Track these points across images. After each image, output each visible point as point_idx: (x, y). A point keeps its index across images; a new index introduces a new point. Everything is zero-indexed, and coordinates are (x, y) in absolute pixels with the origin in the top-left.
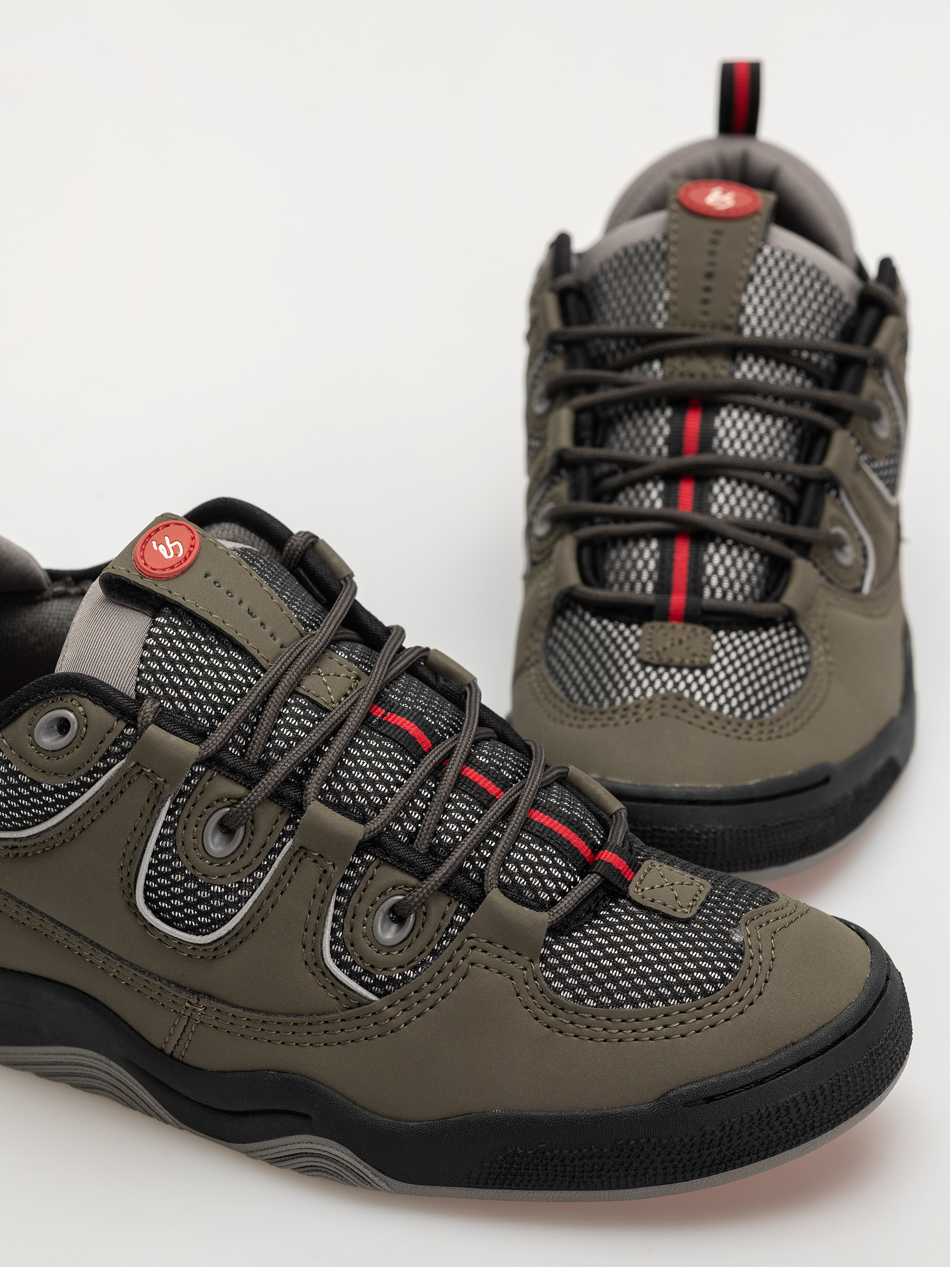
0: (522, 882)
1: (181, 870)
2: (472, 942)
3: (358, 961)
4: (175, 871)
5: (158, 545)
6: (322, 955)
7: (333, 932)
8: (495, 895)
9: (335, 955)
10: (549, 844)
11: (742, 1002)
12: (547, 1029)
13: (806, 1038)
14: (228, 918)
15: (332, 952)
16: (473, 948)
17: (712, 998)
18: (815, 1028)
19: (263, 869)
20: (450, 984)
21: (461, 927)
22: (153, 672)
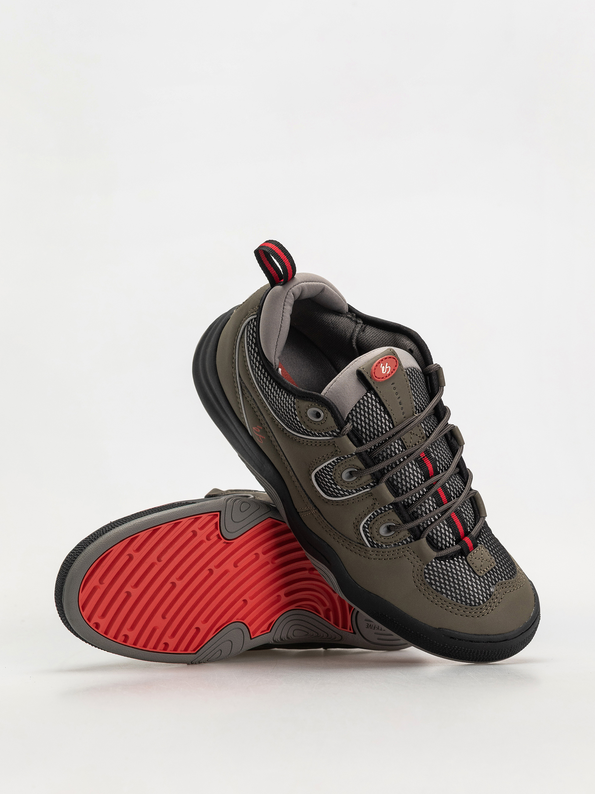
0: (435, 537)
1: (331, 476)
2: (408, 549)
3: (370, 533)
4: (329, 475)
5: (382, 366)
6: (360, 525)
7: (367, 520)
8: (424, 540)
9: (364, 527)
10: (451, 528)
11: (481, 613)
12: (416, 587)
13: (493, 635)
14: (338, 497)
15: (364, 526)
16: (408, 551)
17: (472, 607)
18: (498, 633)
19: (357, 491)
20: (394, 557)
21: (407, 542)
22: (357, 412)
